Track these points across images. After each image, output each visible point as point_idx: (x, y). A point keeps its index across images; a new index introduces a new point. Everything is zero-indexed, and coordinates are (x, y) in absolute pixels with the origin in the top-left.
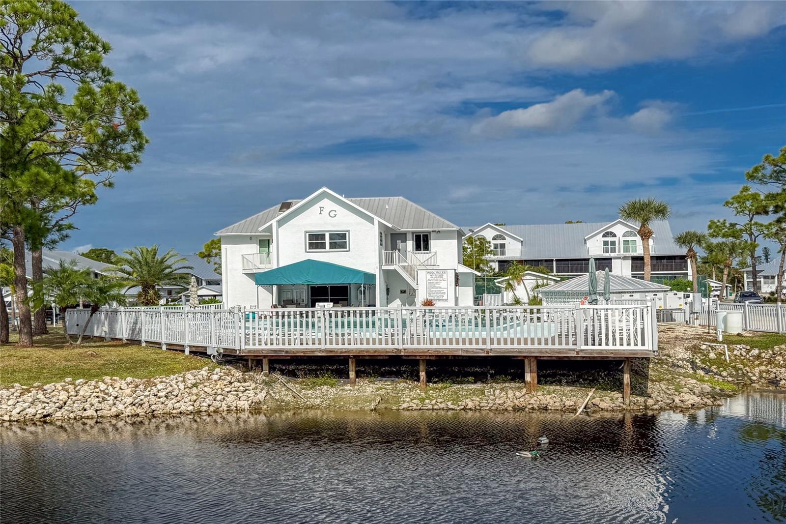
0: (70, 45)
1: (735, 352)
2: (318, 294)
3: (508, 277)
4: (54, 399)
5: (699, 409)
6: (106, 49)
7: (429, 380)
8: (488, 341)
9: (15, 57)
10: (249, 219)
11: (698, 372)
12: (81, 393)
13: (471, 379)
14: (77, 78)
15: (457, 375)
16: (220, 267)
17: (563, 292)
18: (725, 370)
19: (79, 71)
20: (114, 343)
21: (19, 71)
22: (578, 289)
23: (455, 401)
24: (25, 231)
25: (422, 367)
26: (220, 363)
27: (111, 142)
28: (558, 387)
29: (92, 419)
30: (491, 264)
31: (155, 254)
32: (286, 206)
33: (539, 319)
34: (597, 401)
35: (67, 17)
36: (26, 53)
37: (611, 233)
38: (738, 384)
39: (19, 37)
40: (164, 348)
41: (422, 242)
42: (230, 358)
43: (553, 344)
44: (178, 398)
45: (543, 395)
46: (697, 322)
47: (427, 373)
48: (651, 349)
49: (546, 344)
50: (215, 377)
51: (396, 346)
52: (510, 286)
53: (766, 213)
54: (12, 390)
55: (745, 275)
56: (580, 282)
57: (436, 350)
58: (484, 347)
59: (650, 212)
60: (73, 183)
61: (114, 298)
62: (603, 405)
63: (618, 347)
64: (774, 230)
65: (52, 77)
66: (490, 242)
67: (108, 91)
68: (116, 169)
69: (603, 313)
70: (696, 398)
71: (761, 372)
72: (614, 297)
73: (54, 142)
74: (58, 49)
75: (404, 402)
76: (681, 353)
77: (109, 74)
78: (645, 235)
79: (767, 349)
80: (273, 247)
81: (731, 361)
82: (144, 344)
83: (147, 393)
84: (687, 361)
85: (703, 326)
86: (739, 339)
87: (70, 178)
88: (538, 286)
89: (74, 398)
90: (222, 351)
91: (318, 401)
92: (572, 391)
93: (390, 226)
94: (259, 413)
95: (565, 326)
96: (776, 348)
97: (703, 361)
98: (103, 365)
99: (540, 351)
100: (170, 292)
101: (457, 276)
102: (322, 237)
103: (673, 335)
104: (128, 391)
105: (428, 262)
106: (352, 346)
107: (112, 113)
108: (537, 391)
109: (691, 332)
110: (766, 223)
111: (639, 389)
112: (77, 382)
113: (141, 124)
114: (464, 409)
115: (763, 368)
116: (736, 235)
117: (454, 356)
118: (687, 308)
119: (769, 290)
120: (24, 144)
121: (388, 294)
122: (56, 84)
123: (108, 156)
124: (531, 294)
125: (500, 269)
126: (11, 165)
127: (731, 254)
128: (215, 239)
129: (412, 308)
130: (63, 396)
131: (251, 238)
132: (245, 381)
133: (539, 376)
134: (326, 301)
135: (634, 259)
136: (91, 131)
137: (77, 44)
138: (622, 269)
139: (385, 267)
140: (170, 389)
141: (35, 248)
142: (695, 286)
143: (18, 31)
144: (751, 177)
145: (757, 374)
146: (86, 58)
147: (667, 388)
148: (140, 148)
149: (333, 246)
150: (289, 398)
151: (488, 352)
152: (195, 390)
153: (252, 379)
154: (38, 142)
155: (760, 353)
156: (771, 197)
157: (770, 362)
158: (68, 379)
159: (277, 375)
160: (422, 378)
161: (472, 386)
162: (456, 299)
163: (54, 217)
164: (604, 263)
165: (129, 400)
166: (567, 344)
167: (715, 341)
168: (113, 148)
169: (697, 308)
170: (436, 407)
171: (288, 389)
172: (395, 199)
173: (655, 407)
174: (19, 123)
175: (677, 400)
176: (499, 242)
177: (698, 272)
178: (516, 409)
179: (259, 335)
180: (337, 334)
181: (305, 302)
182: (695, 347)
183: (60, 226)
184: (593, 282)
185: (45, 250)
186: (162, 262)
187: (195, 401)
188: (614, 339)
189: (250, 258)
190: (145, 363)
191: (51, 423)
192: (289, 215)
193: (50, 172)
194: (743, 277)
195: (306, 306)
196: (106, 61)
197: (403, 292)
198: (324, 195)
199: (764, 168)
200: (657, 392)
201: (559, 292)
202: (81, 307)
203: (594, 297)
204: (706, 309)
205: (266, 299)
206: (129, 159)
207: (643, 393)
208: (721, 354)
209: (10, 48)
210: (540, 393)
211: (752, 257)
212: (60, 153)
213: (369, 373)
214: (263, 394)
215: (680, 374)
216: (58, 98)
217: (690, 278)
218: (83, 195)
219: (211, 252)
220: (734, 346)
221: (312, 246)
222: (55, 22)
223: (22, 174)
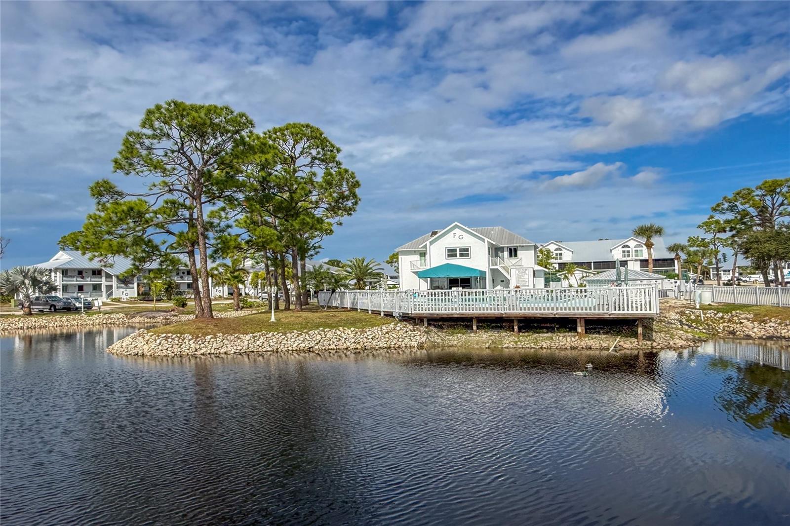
0: (319, 149)
1: (707, 315)
2: (453, 283)
3: (565, 272)
4: (314, 339)
5: (685, 348)
6: (338, 151)
7: (520, 330)
8: (555, 309)
9: (292, 157)
10: (414, 241)
11: (684, 326)
12: (328, 336)
13: (544, 330)
14: (323, 167)
15: (536, 328)
16: (398, 268)
17: (599, 280)
18: (701, 325)
19: (324, 163)
20: (343, 310)
21: (294, 165)
22: (608, 278)
23: (536, 343)
24: (298, 250)
25: (515, 323)
26: (400, 321)
27: (341, 200)
28: (598, 336)
29: (334, 350)
30: (554, 265)
31: (363, 261)
32: (434, 233)
33: (586, 296)
34: (622, 343)
35: (318, 135)
36: (297, 155)
37: (627, 246)
38: (709, 334)
39: (294, 147)
40: (370, 312)
41: (513, 252)
42: (406, 318)
43: (595, 310)
44: (379, 340)
45: (589, 340)
46: (682, 298)
47: (518, 327)
48: (655, 312)
49: (590, 310)
50: (398, 329)
51: (500, 311)
52: (566, 277)
53: (725, 231)
54: (293, 334)
55: (711, 270)
56: (611, 274)
57: (524, 314)
58: (552, 312)
59: (651, 232)
60: (322, 223)
61: (342, 285)
62: (625, 346)
63: (635, 312)
64: (730, 242)
65: (311, 167)
66: (553, 252)
67: (340, 173)
68: (343, 216)
69: (625, 292)
70: (683, 341)
71: (724, 327)
72: (630, 283)
73: (312, 202)
74: (314, 152)
75: (505, 344)
76: (673, 316)
77: (340, 164)
78: (649, 246)
79: (727, 313)
80: (427, 256)
81: (705, 320)
82: (359, 310)
83: (362, 337)
84: (677, 320)
85: (687, 300)
86: (710, 307)
87: (320, 221)
88: (583, 277)
89: (324, 339)
90: (401, 314)
91: (456, 342)
92: (606, 338)
93: (494, 243)
94: (423, 349)
95: (601, 301)
96: (734, 312)
97: (687, 321)
98: (338, 321)
99: (587, 314)
100: (371, 283)
101: (534, 271)
102: (455, 250)
103: (668, 305)
104: (352, 336)
105: (517, 264)
106: (475, 312)
107: (342, 185)
108: (585, 337)
109: (679, 303)
110: (724, 238)
111: (647, 336)
112: (325, 330)
113: (357, 190)
114: (541, 348)
115: (725, 324)
116: (705, 245)
117: (535, 317)
118: (676, 289)
119: (727, 279)
120: (297, 204)
121: (493, 282)
122: (313, 170)
123: (339, 208)
124: (579, 281)
125: (559, 268)
126: (290, 215)
127: (703, 257)
128: (395, 253)
129: (508, 289)
130: (319, 337)
131: (415, 251)
132: (414, 331)
133: (586, 329)
134: (458, 286)
135: (641, 261)
136: (331, 195)
137: (323, 149)
138: (634, 266)
139: (491, 267)
140: (374, 334)
141: (303, 259)
142: (680, 276)
143: (294, 144)
144: (714, 210)
145: (721, 328)
146: (328, 157)
147: (665, 336)
148: (356, 203)
149: (461, 255)
150: (439, 341)
151: (555, 315)
152: (387, 336)
153: (418, 329)
154: (303, 202)
155: (723, 315)
156: (727, 222)
157: (730, 321)
158: (321, 329)
159: (432, 328)
160: (515, 330)
161: (546, 335)
162: (534, 285)
163: (312, 242)
164: (624, 263)
165: (353, 340)
166: (603, 310)
167: (695, 308)
168: (342, 204)
169: (682, 289)
170: (524, 346)
171: (438, 336)
172: (497, 228)
173: (658, 347)
174: (294, 192)
175: (671, 343)
176: (558, 252)
177: (682, 268)
178: (573, 348)
179: (422, 305)
180: (466, 305)
181: (446, 287)
182: (681, 312)
183: (315, 247)
184: (619, 273)
185: (307, 260)
186: (367, 266)
187: (387, 341)
188: (632, 307)
189: (414, 263)
190: (360, 320)
191: (313, 352)
192: (436, 238)
193: (309, 218)
194: (710, 271)
195: (447, 289)
196: (339, 157)
197: (502, 281)
198: (456, 226)
199: (723, 205)
200: (659, 339)
201: (596, 280)
202: (325, 290)
203: (619, 282)
204: (688, 290)
205: (424, 286)
206: (350, 209)
207: (650, 339)
208: (698, 316)
209: (290, 153)
210: (587, 339)
211: (716, 258)
212: (315, 207)
213: (484, 327)
214: (425, 338)
215: (673, 328)
216: (314, 178)
217: (677, 272)
218: (326, 230)
219: (393, 259)
220: (706, 311)
221: (449, 256)
222: (312, 138)
223: (296, 219)
